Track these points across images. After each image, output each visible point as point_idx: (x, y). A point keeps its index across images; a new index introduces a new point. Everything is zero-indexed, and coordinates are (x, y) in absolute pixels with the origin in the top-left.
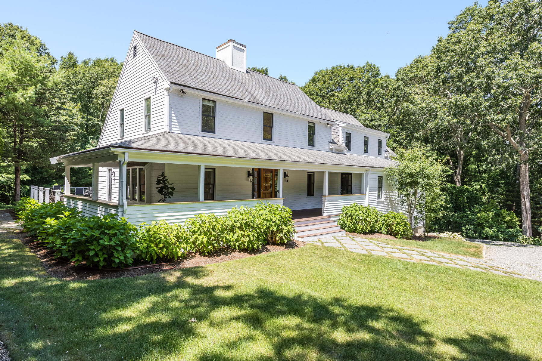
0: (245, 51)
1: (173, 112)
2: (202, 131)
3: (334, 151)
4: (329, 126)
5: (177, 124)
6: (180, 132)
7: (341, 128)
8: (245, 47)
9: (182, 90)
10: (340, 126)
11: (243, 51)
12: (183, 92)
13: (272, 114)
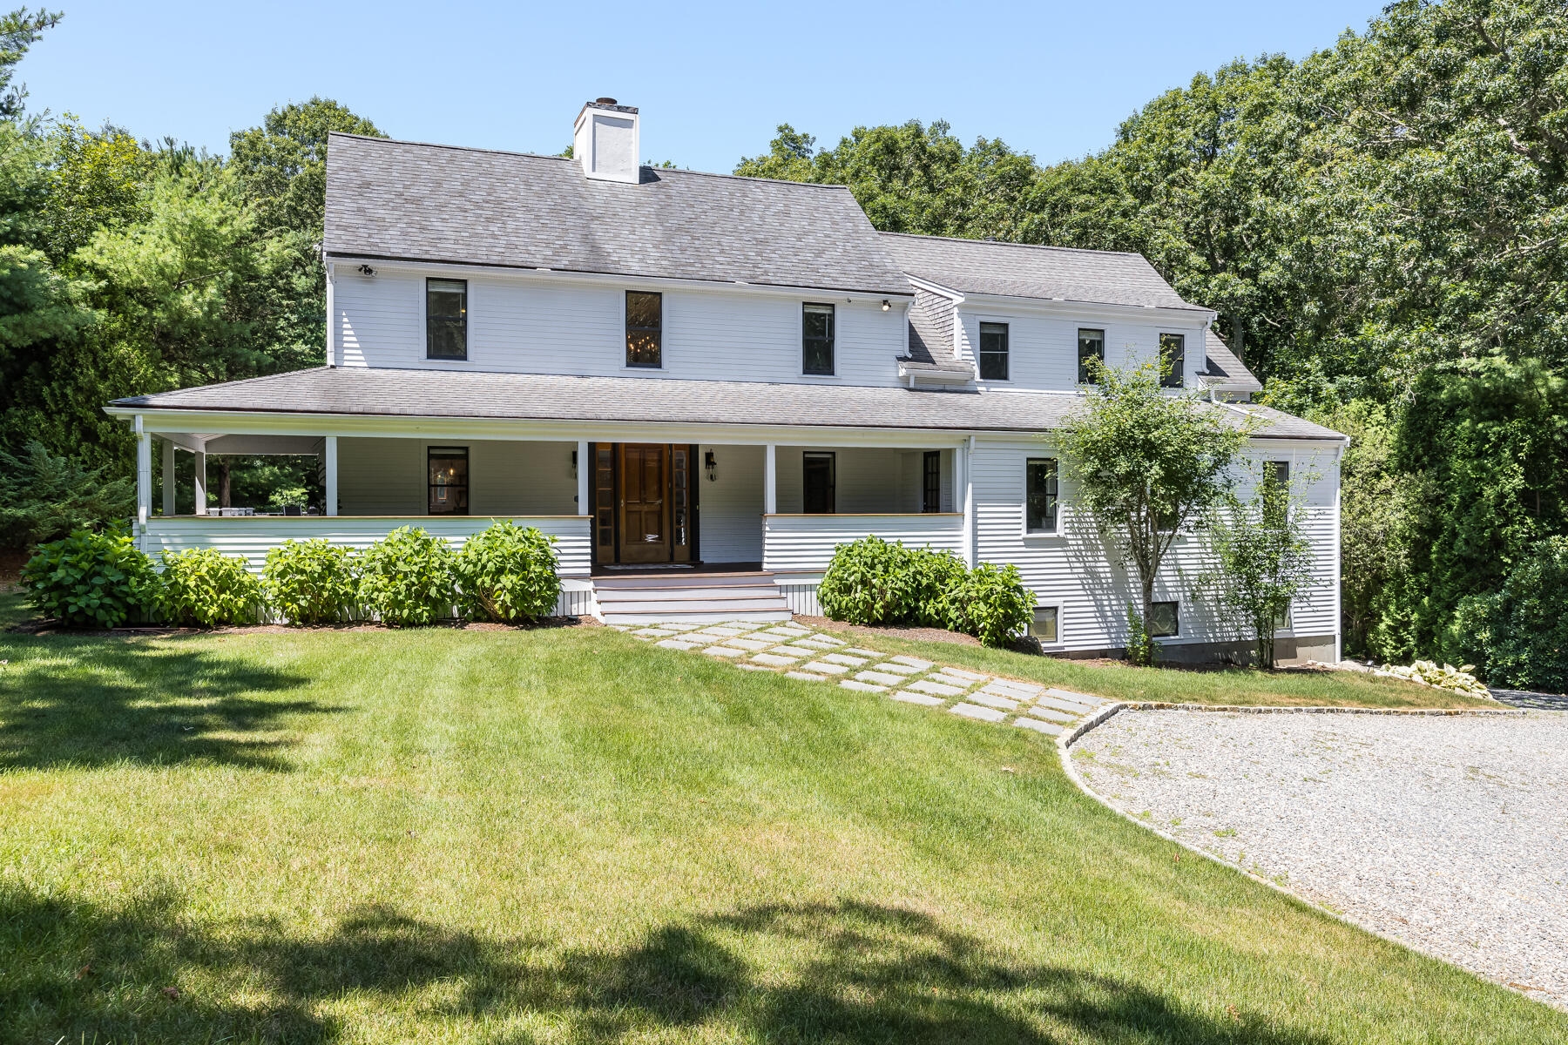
0: (637, 124)
1: (345, 320)
2: (429, 357)
3: (912, 385)
4: (886, 308)
5: (357, 346)
6: (365, 364)
7: (956, 310)
8: (635, 111)
9: (365, 266)
10: (955, 303)
11: (628, 124)
12: (370, 271)
13: (660, 294)
